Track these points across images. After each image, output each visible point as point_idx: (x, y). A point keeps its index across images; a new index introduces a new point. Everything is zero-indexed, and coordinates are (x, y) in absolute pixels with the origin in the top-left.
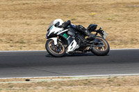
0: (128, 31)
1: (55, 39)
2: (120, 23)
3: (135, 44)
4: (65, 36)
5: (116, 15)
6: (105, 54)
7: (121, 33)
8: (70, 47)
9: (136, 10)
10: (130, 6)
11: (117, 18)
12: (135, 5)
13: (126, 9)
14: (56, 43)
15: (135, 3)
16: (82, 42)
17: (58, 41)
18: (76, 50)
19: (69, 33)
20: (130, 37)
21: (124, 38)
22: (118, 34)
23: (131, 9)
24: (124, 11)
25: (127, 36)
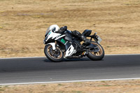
0: (19, 40)
1: (53, 44)
2: (10, 32)
3: (26, 52)
4: (62, 41)
5: (7, 24)
6: (101, 58)
7: (11, 41)
8: (67, 52)
9: (26, 19)
10: (20, 14)
11: (7, 27)
12: (25, 14)
13: (16, 18)
14: (54, 48)
15: (26, 12)
16: (78, 47)
17: (56, 46)
18: (74, 54)
19: (66, 38)
20: (21, 46)
21: (15, 47)
22: (8, 42)
23: (22, 17)
24: (15, 19)
25: (18, 45)
